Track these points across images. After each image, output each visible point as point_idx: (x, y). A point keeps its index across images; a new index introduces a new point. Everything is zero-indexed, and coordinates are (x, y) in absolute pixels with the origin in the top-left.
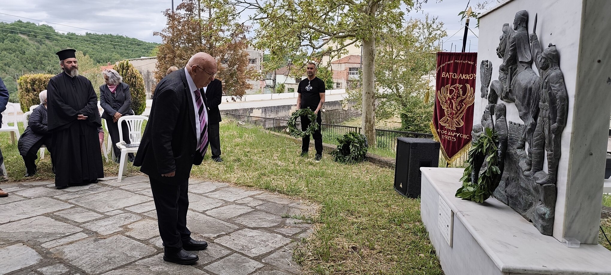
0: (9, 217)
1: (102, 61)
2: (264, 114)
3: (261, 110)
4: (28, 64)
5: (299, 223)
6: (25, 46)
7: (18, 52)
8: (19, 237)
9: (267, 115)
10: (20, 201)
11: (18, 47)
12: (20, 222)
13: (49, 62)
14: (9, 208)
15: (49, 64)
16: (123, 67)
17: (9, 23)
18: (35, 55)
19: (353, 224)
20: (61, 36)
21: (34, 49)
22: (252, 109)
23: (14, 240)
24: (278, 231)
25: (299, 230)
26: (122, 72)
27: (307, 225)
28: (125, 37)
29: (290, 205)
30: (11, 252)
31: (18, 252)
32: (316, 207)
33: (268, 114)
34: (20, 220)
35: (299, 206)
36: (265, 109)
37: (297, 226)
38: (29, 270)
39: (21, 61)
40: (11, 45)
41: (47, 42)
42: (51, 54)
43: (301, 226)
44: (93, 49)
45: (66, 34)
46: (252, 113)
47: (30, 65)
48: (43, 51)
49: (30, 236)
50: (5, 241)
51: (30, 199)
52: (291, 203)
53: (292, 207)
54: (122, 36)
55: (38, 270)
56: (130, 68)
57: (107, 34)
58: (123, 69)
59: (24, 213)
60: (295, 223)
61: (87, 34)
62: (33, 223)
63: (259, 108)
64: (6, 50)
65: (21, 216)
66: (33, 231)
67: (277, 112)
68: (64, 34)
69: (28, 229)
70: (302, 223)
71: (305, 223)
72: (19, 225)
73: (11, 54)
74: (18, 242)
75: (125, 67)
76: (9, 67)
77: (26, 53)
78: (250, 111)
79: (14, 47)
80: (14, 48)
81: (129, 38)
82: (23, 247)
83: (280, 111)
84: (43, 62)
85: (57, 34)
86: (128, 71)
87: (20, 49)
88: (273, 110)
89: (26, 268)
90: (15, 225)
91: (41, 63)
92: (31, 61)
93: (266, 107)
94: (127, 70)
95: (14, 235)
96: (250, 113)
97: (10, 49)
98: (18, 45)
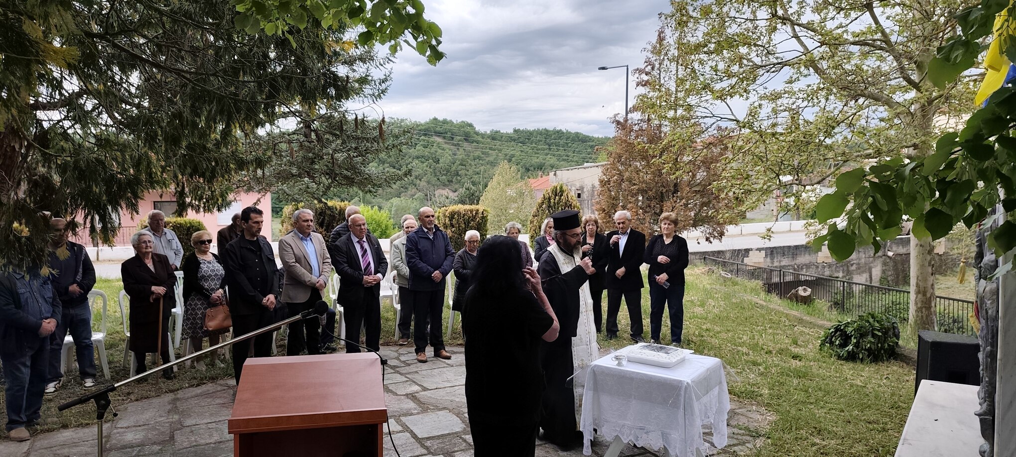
0: (436, 383)
1: (532, 168)
2: (768, 259)
3: (763, 252)
4: (442, 176)
5: (738, 434)
6: (440, 151)
7: (431, 161)
8: (446, 404)
9: (775, 260)
10: (444, 367)
11: (432, 154)
12: (446, 389)
13: (467, 173)
14: (435, 374)
15: (466, 175)
16: (556, 192)
17: (423, 122)
18: (450, 164)
19: (813, 445)
20: (483, 136)
21: (450, 155)
22: (747, 251)
23: (441, 406)
24: (708, 439)
25: (735, 442)
26: (555, 200)
27: (748, 438)
28: (565, 131)
29: (737, 411)
30: (440, 417)
31: (446, 418)
32: (772, 417)
33: (777, 259)
34: (445, 388)
35: (750, 415)
36: (772, 251)
37: (735, 437)
38: (455, 435)
39: (435, 173)
40: (424, 151)
41: (466, 144)
42: (469, 161)
43: (740, 437)
44: (522, 151)
45: (488, 132)
46: (748, 257)
47: (444, 177)
48: (460, 157)
49: (454, 405)
50: (434, 406)
51: (452, 366)
52: (740, 408)
53: (738, 414)
54: (561, 130)
55: (463, 436)
56: (565, 194)
57: (541, 129)
58: (556, 195)
59: (448, 381)
60: (734, 433)
61: (515, 131)
62: (456, 392)
63: (759, 250)
64: (418, 158)
65: (445, 383)
66: (457, 400)
67: (794, 256)
68: (486, 132)
69: (453, 398)
70: (743, 435)
71: (747, 435)
72: (444, 392)
73: (423, 163)
74: (444, 408)
75: (558, 191)
76: (420, 180)
77: (441, 161)
78: (745, 254)
79: (427, 153)
80: (427, 155)
81: (570, 133)
82: (449, 414)
83: (801, 254)
84: (460, 172)
85: (477, 134)
86: (562, 197)
87: (434, 156)
88: (786, 253)
89: (453, 433)
90: (441, 393)
91: (458, 175)
92: (445, 172)
93: (773, 248)
94: (561, 195)
95: (441, 401)
96: (744, 257)
97: (423, 157)
98: (432, 151)
